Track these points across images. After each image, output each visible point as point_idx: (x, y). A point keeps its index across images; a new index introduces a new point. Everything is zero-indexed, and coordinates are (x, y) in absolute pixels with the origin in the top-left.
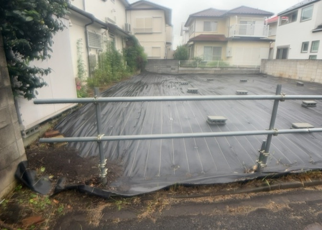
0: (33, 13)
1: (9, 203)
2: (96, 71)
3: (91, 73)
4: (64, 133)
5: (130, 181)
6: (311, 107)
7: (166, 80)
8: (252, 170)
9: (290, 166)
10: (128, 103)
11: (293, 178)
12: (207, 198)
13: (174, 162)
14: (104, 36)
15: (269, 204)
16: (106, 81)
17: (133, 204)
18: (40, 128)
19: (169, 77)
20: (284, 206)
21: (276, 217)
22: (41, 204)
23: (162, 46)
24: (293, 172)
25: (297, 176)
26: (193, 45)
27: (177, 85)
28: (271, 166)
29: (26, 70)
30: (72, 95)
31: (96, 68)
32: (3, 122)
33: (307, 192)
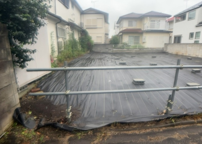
0: (27, 16)
1: (9, 134)
2: (63, 51)
3: (59, 52)
4: (43, 90)
5: (85, 121)
6: (197, 72)
7: (106, 57)
8: (163, 113)
9: (187, 110)
10: (83, 71)
11: (189, 118)
12: (135, 131)
13: (113, 108)
14: (68, 30)
15: (175, 135)
16: (68, 57)
17: (88, 135)
18: (28, 86)
19: (107, 55)
20: (185, 136)
21: (180, 143)
22: (29, 135)
23: (103, 36)
24: (189, 114)
25: (192, 117)
26: (122, 35)
27: (113, 60)
28: (175, 110)
29: (21, 50)
30: (48, 66)
31: (63, 49)
32: (6, 83)
33: (198, 127)
